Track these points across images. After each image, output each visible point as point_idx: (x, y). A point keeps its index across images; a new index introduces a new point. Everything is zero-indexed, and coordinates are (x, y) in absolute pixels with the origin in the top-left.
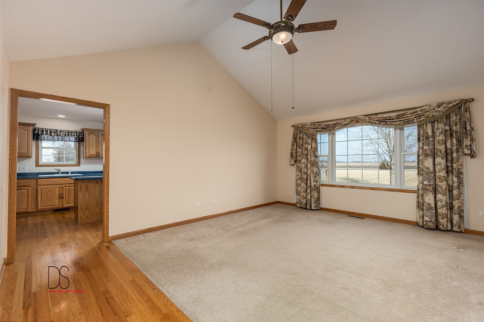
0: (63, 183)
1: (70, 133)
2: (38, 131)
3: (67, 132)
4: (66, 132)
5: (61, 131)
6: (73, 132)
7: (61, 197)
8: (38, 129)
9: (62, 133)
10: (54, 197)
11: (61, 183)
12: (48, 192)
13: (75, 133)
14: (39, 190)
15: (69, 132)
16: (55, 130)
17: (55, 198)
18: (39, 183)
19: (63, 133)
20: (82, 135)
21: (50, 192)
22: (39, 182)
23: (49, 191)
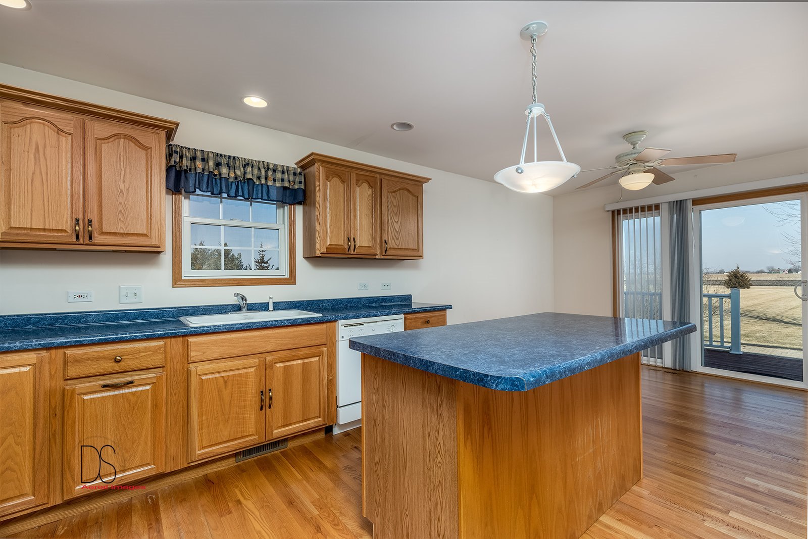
0: (270, 348)
1: (270, 173)
2: (181, 157)
3: (264, 168)
4: (261, 165)
5: (248, 164)
6: (280, 169)
7: (265, 402)
8: (181, 151)
9: (249, 169)
10: (243, 403)
11: (260, 350)
12: (224, 390)
13: (283, 172)
14: (194, 381)
15: (268, 168)
16: (230, 157)
17: (244, 407)
18: (192, 354)
19: (252, 170)
20: (303, 181)
21: (230, 384)
22: (192, 348)
23: (226, 382)
